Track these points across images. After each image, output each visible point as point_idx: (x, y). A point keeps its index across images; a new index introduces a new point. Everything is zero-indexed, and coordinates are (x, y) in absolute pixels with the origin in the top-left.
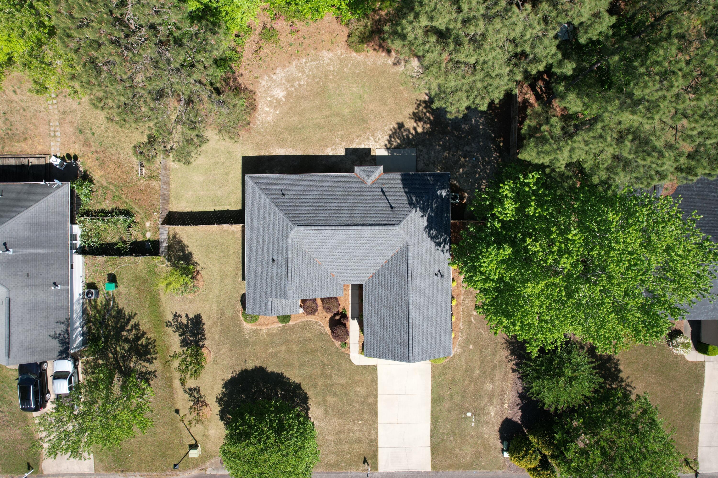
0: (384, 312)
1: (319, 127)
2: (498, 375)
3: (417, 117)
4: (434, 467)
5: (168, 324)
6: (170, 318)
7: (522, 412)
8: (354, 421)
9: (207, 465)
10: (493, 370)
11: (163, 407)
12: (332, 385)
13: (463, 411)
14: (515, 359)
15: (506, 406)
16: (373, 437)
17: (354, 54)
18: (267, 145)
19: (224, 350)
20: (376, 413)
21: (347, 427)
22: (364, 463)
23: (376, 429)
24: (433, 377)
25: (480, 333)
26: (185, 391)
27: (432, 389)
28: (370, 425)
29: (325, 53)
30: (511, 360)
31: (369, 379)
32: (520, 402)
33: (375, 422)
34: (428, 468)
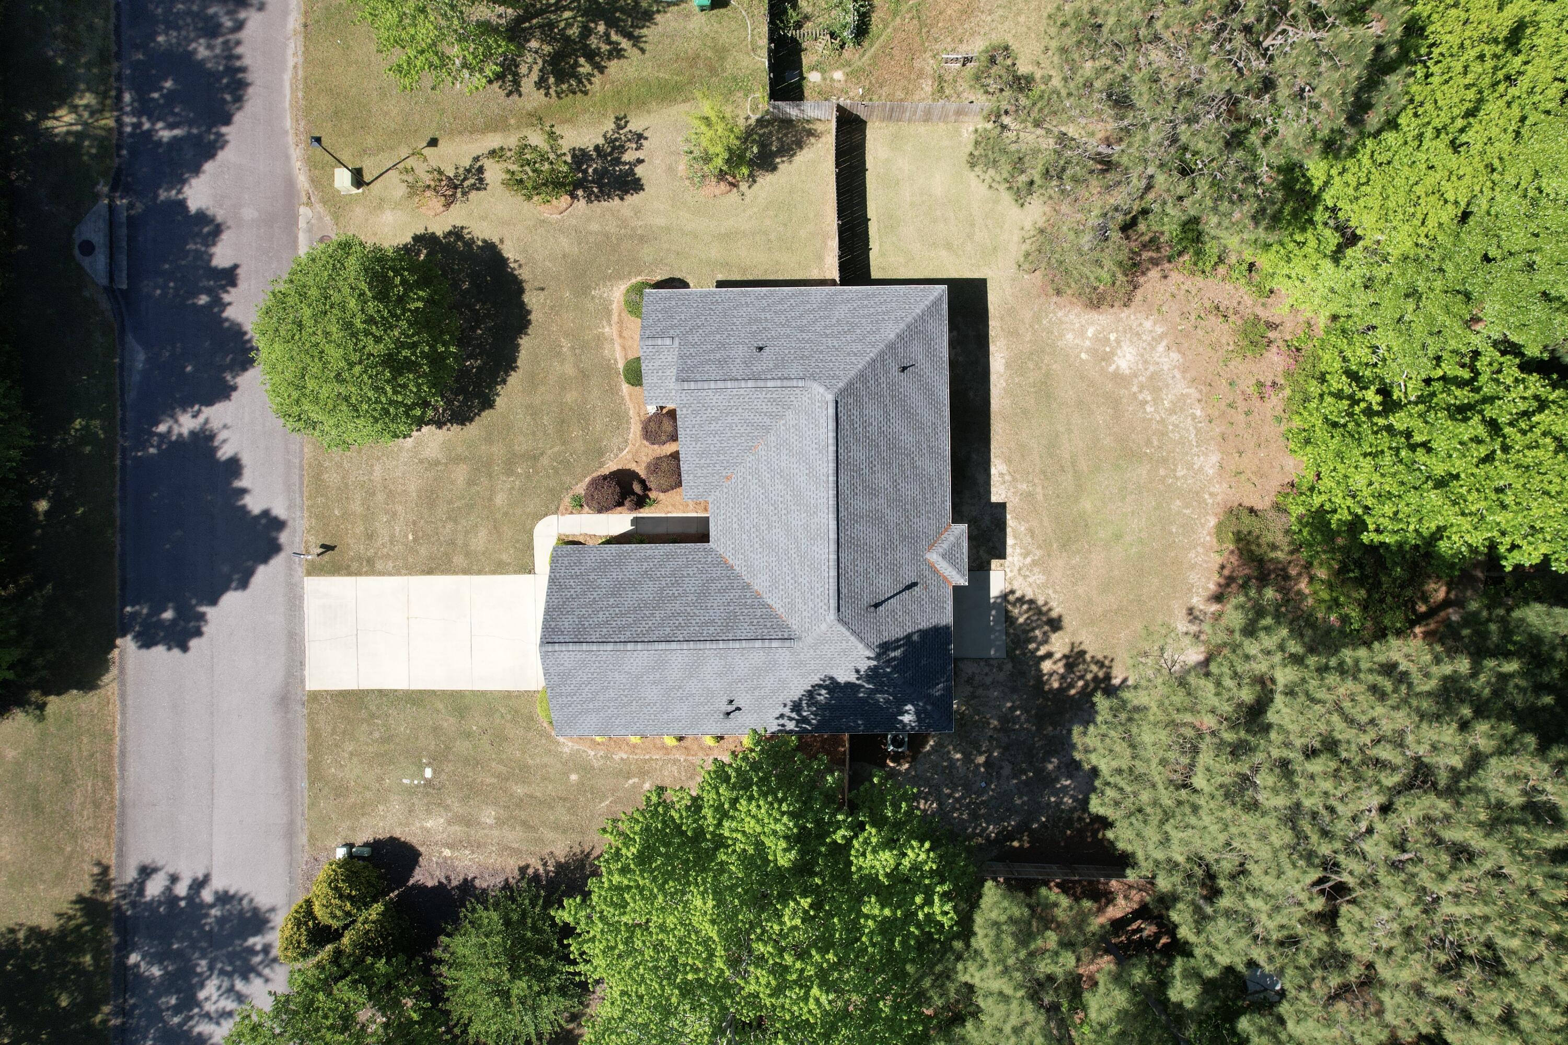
0: (649, 590)
1: (1052, 446)
2: (514, 836)
3: (1074, 659)
4: (315, 696)
5: (621, 122)
6: (635, 125)
7: (433, 888)
8: (414, 523)
9: (319, 207)
10: (524, 823)
11: (443, 111)
12: (490, 476)
13: (436, 760)
14: (547, 872)
15: (447, 852)
16: (379, 566)
17: (1212, 522)
18: (1013, 333)
19: (566, 244)
20: (430, 572)
21: (399, 508)
22: (323, 546)
23: (397, 572)
24: (508, 695)
25: (603, 798)
26: (477, 159)
27: (483, 693)
28: (405, 559)
29: (1214, 458)
30: (545, 864)
31: (505, 557)
32: (455, 883)
33: (410, 570)
34: (313, 683)
